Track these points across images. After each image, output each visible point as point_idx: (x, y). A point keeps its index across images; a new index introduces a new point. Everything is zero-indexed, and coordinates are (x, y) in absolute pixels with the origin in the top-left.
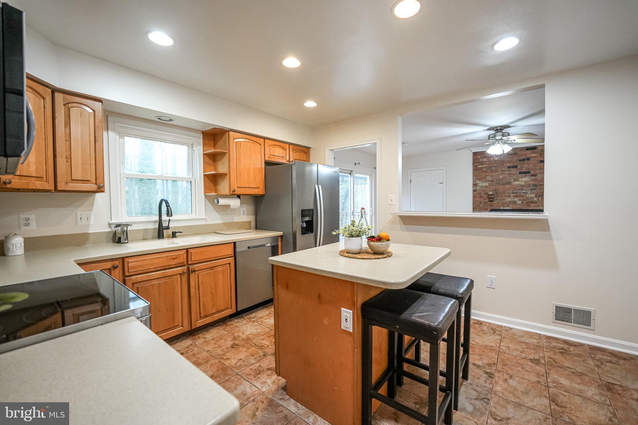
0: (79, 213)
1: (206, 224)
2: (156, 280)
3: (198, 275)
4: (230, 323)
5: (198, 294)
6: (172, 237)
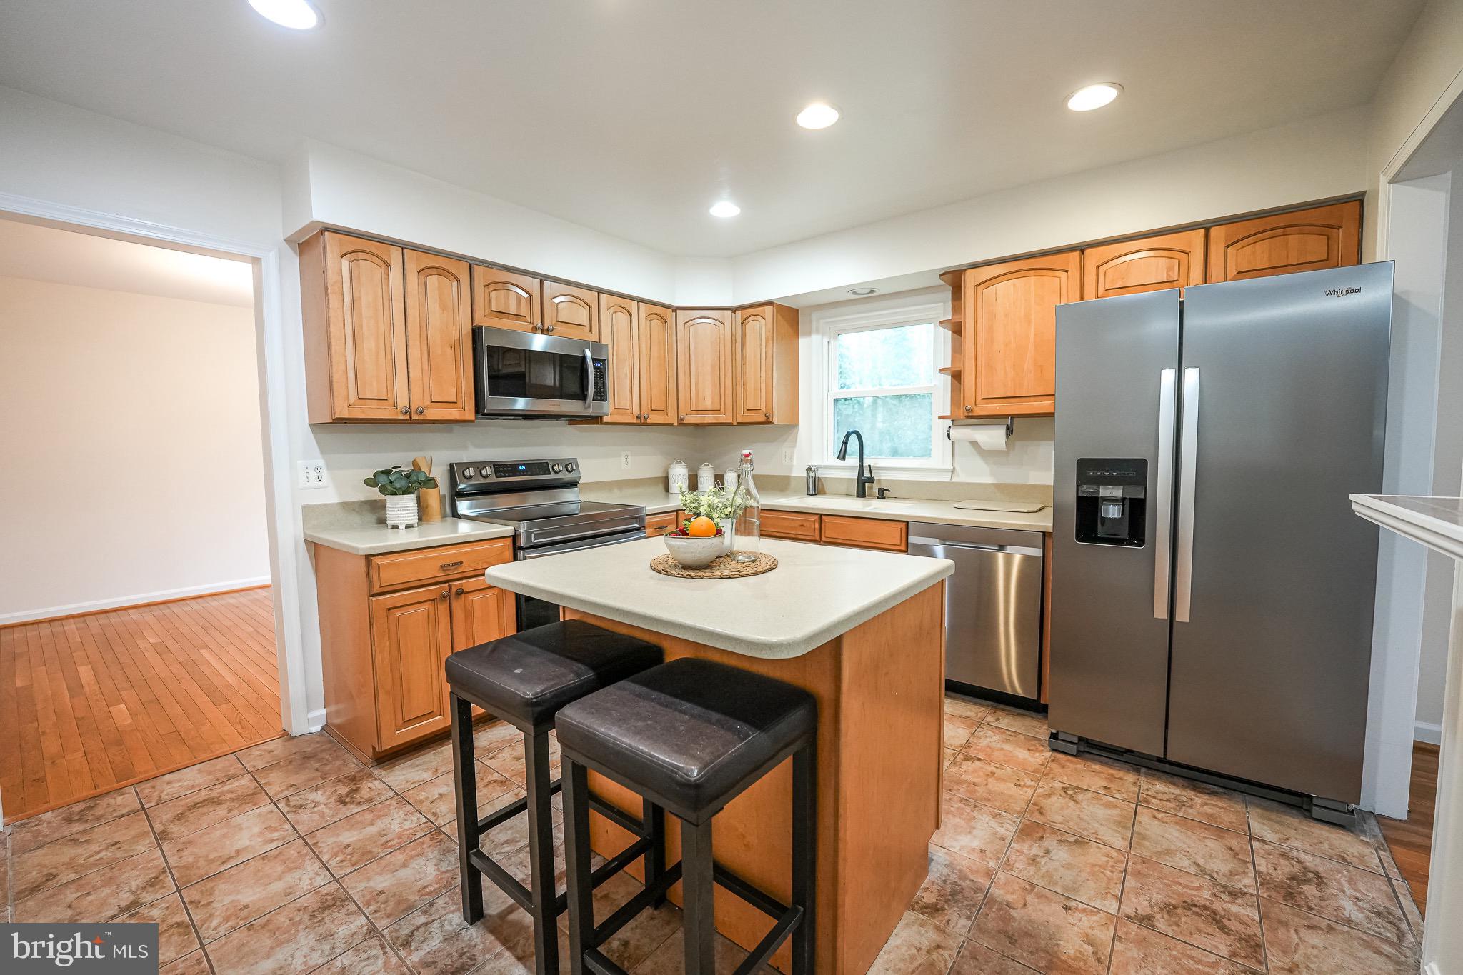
0: (784, 450)
1: (952, 480)
6: (878, 498)
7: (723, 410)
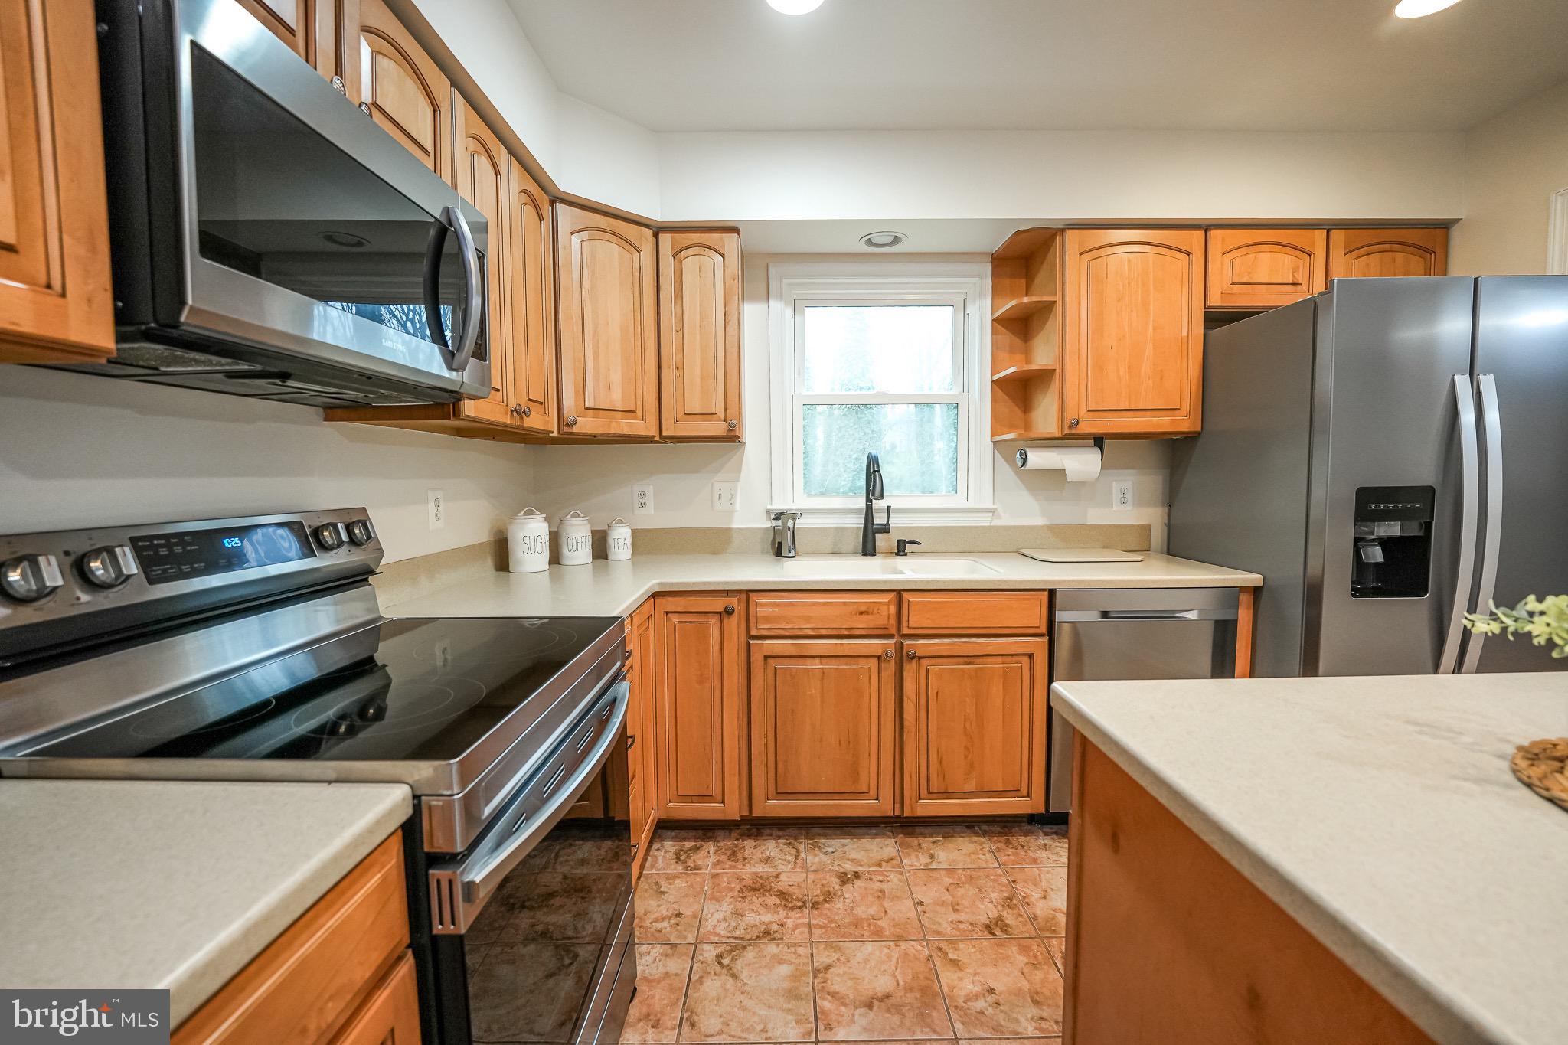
0: (717, 485)
1: (993, 524)
2: (817, 660)
3: (928, 671)
4: (1022, 839)
5: (926, 727)
6: (897, 554)
7: (639, 413)
